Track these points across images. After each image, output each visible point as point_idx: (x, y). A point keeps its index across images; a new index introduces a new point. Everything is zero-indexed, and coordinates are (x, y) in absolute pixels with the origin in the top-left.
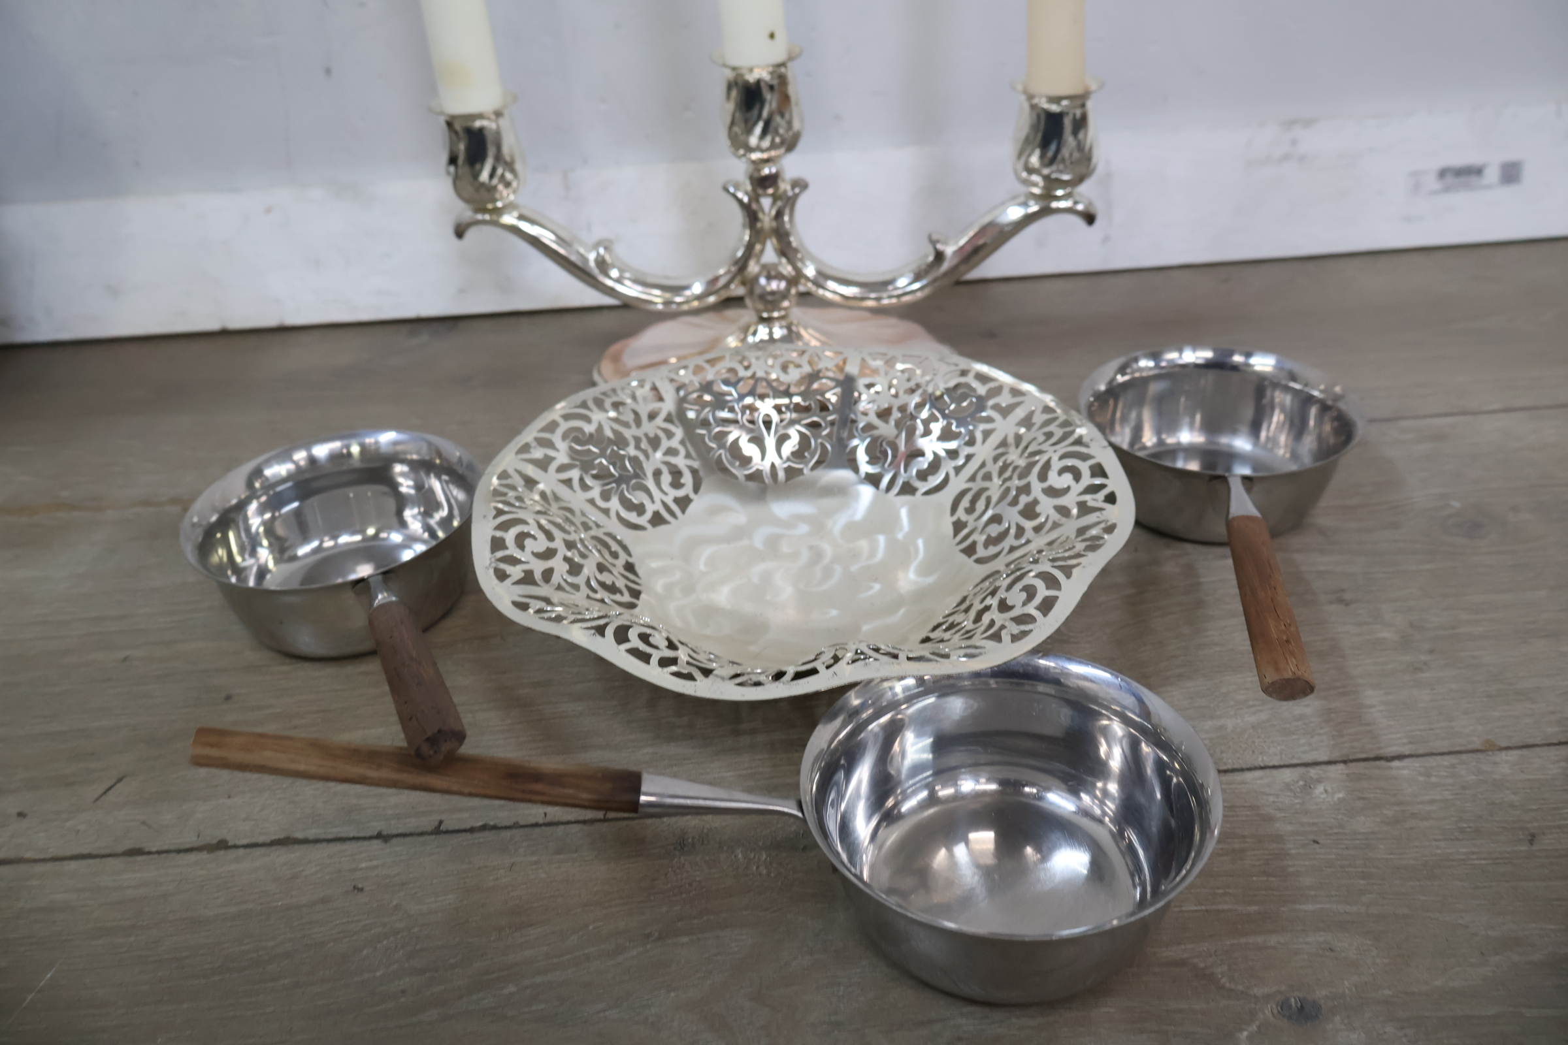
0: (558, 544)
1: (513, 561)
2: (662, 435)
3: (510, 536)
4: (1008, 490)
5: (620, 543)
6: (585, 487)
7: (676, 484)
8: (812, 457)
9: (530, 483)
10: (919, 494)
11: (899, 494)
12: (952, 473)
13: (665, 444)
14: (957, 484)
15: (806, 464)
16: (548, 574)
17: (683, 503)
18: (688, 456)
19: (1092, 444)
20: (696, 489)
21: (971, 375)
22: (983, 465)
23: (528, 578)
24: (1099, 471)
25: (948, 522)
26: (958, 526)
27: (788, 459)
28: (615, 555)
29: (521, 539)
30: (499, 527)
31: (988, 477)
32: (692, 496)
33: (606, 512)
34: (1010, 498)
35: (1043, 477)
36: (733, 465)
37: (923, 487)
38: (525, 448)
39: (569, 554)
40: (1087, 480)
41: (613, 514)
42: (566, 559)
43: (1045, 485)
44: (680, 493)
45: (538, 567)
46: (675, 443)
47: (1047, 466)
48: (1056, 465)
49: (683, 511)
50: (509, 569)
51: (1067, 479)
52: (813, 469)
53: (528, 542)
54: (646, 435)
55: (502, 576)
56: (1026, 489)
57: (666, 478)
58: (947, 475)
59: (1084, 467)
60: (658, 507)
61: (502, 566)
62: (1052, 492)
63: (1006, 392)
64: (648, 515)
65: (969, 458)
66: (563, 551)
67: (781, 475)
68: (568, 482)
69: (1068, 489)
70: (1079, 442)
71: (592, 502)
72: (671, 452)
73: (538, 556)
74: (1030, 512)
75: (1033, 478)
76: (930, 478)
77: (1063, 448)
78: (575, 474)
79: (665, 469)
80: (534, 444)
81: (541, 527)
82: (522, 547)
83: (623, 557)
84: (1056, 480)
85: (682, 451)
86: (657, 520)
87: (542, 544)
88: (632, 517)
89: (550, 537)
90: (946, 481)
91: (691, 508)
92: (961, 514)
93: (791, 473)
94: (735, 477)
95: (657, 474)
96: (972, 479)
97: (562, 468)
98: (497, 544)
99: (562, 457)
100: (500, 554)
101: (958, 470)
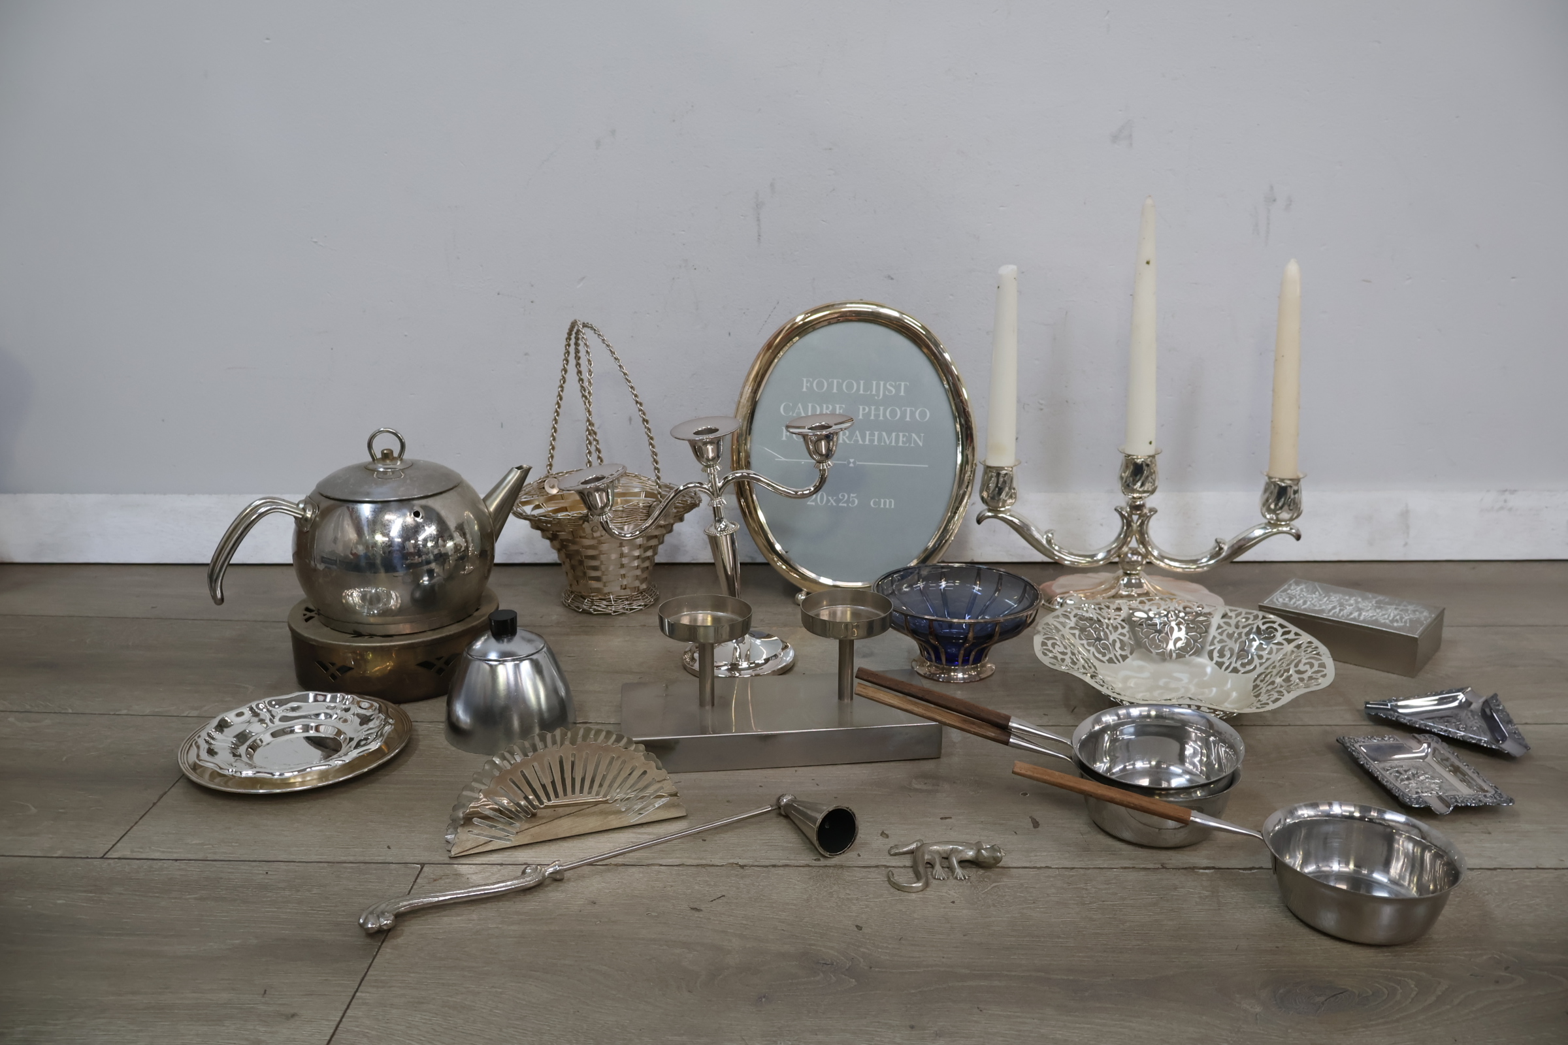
0: (1068, 651)
1: (1051, 652)
2: (1119, 626)
3: (1049, 643)
4: (1280, 670)
5: (1092, 664)
6: (1081, 639)
7: (1122, 648)
8: (1191, 650)
9: (1058, 630)
10: (1240, 673)
11: (1230, 672)
12: (1258, 665)
13: (1120, 630)
14: (1259, 670)
15: (1188, 653)
16: (1063, 660)
17: (1124, 658)
18: (1130, 638)
19: (1323, 656)
20: (1131, 653)
21: (1277, 624)
22: (1274, 662)
23: (1055, 658)
24: (1322, 665)
25: (1251, 685)
26: (1256, 687)
27: (1179, 649)
28: (1090, 667)
29: (1054, 645)
30: (1045, 639)
31: (1274, 667)
32: (1129, 655)
33: (1089, 651)
34: (1280, 674)
35: (1296, 666)
36: (1151, 647)
37: (1243, 670)
38: (1058, 617)
39: (1072, 657)
40: (1316, 668)
41: (1091, 652)
42: (1070, 657)
43: (1297, 669)
44: (1123, 653)
45: (1060, 656)
46: (1125, 631)
47: (1300, 661)
48: (1304, 661)
49: (1124, 661)
50: (1048, 653)
51: (1308, 667)
52: (1190, 656)
53: (1056, 646)
54: (1112, 624)
55: (1045, 654)
56: (1288, 671)
57: (1118, 645)
58: (1256, 666)
59: (1316, 663)
60: (1112, 656)
61: (1046, 651)
62: (1299, 672)
63: (1292, 633)
64: (1107, 658)
65: (1268, 659)
66: (1069, 654)
67: (1174, 655)
68: (1074, 635)
69: (1307, 671)
70: (1318, 654)
71: (1083, 645)
72: (1123, 634)
73: (1060, 653)
74: (1288, 680)
75: (1292, 666)
76: (1247, 667)
77: (1308, 656)
78: (1077, 632)
79: (1117, 640)
80: (1061, 616)
81: (1062, 643)
82: (1054, 648)
83: (1093, 669)
84: (1301, 667)
85: (1128, 635)
86: (1110, 661)
87: (1062, 649)
88: (1100, 656)
89: (1066, 648)
90: (1255, 668)
91: (1127, 661)
92: (1258, 682)
93: (1179, 656)
94: (1151, 652)
95: (1114, 641)
96: (1267, 668)
97: (1071, 628)
98: (1044, 644)
99: (1072, 624)
100: (1044, 647)
101: (1261, 664)
